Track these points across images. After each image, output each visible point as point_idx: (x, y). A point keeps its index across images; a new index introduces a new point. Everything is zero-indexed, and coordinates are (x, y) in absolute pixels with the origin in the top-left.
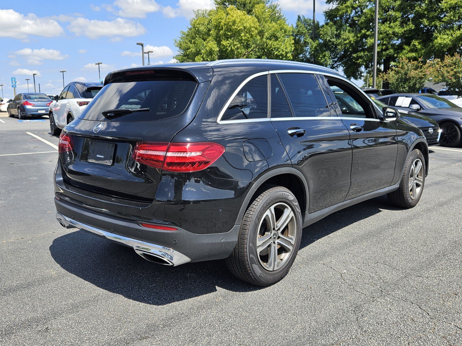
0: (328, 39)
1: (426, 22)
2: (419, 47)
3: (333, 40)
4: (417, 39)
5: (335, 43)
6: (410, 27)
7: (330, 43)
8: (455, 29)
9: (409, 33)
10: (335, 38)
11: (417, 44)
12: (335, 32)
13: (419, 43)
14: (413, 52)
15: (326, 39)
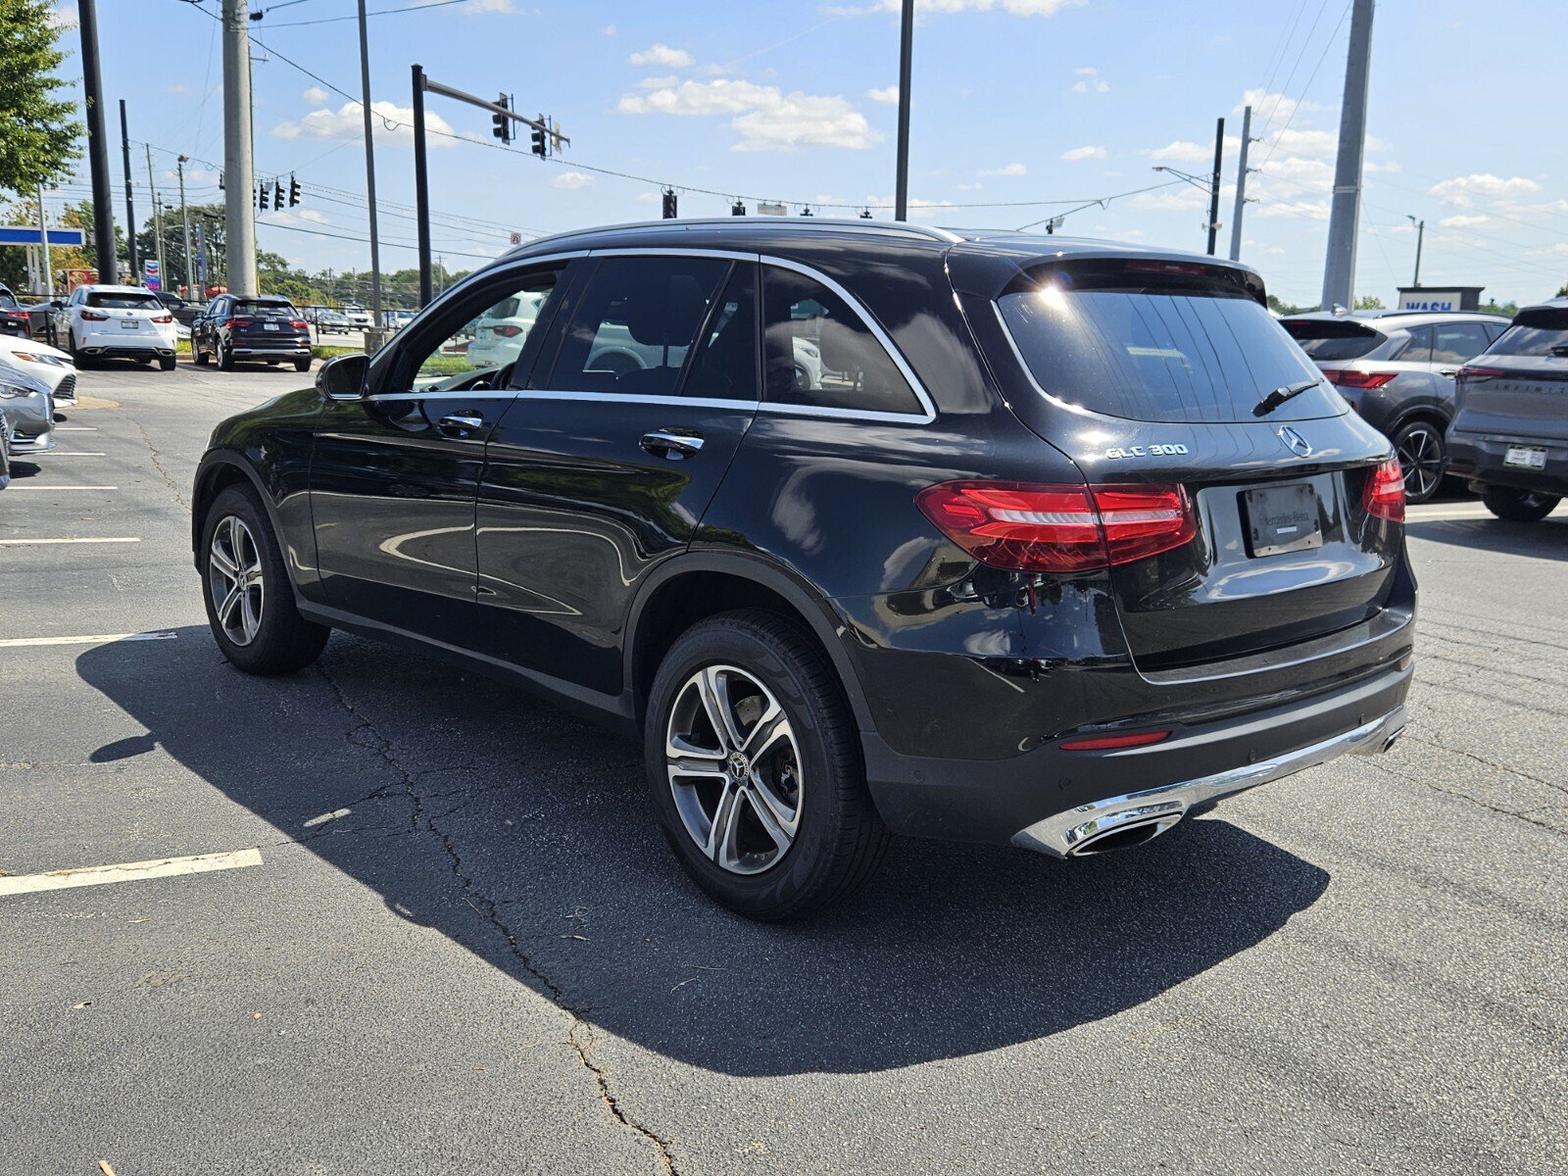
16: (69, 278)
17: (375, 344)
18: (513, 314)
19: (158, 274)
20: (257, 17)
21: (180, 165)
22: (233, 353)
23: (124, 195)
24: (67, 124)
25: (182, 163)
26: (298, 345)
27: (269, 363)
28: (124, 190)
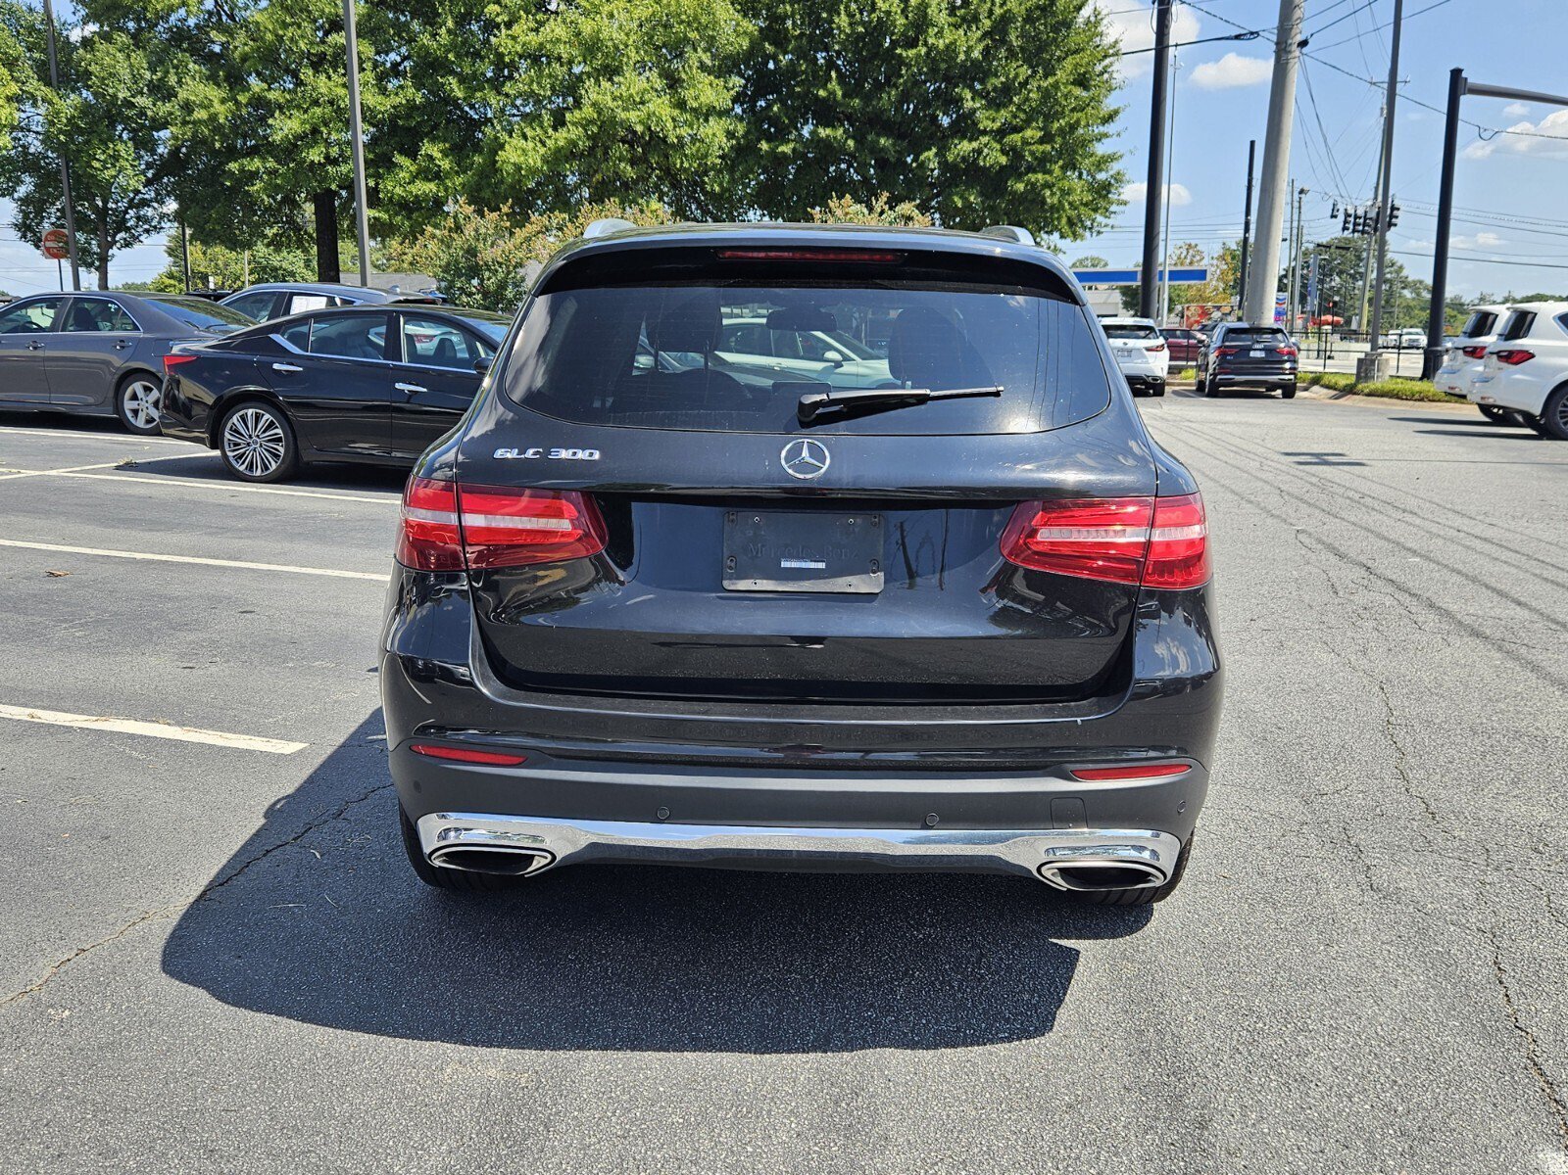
0: (121, 96)
1: (456, 89)
2: (445, 164)
3: (140, 101)
4: (433, 140)
5: (149, 113)
6: (410, 96)
7: (131, 113)
8: (546, 124)
9: (409, 116)
10: (149, 96)
11: (437, 155)
12: (148, 75)
13: (445, 153)
14: (430, 180)
15: (115, 97)
16: (1186, 313)
17: (1366, 370)
18: (1524, 336)
19: (1285, 306)
20: (1303, 44)
21: (1300, 198)
22: (1217, 380)
23: (1242, 232)
24: (1111, 173)
25: (1303, 196)
26: (1287, 372)
27: (1267, 391)
28: (1243, 226)
